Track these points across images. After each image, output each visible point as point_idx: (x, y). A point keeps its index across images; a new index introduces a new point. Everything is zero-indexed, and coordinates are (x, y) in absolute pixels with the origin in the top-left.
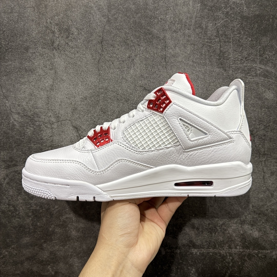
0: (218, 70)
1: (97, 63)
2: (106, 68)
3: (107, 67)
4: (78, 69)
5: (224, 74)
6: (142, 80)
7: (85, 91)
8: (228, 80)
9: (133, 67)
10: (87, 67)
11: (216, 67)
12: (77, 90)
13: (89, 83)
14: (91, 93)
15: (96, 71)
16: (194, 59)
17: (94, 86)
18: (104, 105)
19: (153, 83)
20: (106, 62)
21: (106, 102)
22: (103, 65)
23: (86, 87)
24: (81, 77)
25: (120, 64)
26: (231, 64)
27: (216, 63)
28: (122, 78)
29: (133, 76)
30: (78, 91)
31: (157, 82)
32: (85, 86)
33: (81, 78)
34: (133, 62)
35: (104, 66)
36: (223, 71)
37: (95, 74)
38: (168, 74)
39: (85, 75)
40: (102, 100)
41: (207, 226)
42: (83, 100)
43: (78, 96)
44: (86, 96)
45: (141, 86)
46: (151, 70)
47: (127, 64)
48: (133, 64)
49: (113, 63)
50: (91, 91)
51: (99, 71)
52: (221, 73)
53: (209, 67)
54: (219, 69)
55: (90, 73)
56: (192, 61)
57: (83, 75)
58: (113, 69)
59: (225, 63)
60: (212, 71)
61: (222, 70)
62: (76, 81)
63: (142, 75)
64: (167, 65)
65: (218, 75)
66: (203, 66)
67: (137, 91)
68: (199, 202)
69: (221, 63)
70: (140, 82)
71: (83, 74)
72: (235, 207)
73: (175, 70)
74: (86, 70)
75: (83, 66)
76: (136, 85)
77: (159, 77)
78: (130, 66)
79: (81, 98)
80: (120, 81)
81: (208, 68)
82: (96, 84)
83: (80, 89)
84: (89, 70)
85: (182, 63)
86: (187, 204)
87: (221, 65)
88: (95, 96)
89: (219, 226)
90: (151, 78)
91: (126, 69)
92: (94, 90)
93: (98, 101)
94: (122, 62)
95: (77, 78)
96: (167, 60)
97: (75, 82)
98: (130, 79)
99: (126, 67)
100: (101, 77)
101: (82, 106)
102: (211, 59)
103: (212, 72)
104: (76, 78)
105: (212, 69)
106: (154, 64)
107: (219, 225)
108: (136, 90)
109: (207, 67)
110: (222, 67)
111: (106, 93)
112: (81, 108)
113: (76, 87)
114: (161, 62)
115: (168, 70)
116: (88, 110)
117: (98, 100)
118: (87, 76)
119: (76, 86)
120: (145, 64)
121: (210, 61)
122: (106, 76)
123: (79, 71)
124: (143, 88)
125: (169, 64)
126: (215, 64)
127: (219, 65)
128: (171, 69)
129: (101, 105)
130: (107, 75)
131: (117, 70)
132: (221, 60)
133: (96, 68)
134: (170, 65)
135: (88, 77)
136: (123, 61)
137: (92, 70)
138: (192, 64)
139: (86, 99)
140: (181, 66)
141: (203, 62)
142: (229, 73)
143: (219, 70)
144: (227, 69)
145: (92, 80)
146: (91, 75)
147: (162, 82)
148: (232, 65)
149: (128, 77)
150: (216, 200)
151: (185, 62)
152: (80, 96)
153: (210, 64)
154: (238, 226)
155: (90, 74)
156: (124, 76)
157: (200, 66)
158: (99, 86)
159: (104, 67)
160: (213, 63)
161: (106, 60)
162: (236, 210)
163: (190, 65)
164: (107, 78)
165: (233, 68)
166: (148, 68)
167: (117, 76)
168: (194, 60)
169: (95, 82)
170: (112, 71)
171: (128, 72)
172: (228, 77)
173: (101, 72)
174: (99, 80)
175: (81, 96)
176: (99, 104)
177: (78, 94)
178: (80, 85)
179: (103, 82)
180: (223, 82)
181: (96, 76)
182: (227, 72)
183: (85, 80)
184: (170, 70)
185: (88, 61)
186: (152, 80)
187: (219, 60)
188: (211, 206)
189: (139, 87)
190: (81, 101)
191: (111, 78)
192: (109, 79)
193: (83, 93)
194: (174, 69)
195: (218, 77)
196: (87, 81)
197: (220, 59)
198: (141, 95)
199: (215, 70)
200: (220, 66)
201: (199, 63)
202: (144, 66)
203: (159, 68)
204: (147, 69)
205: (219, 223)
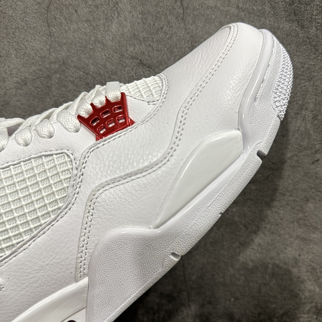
0: (287, 26)
1: (46, 12)
2: (64, 21)
3: (66, 20)
4: (9, 24)
5: (300, 35)
6: (134, 45)
7: (24, 68)
8: (307, 47)
9: (118, 18)
10: (26, 21)
11: (284, 19)
12: (9, 67)
13: (30, 52)
14: (34, 71)
15: (44, 28)
16: (240, 3)
17: (39, 57)
18: (60, 94)
19: (157, 50)
20: (62, 10)
21: (64, 89)
22: (57, 14)
23: (25, 60)
24: (15, 40)
25: (91, 12)
26: (315, 13)
27: (283, 10)
28: (96, 40)
29: (118, 37)
30: (11, 69)
31: (165, 49)
32: (22, 57)
33: (15, 42)
34: (117, 8)
35: (59, 16)
36: (297, 29)
37: (42, 33)
38: (188, 33)
39: (23, 36)
40: (57, 85)
41: (255, 317)
42: (19, 85)
43: (9, 79)
44: (25, 78)
45: (133, 58)
46: (154, 25)
47: (106, 12)
48: (116, 12)
49: (76, 11)
50: (34, 68)
51: (49, 27)
52: (295, 33)
53: (269, 20)
54: (290, 25)
55: (32, 32)
56: (235, 6)
57: (18, 37)
58: (77, 23)
59: (303, 12)
60: (276, 27)
61: (296, 27)
62: (6, 49)
63: (135, 35)
64: (185, 14)
65: (287, 36)
66: (258, 16)
67: (125, 67)
68: (243, 278)
69: (294, 12)
70: (132, 49)
71: (17, 34)
72: (308, 285)
73: (201, 25)
74: (24, 26)
75: (18, 18)
76: (123, 56)
77: (170, 38)
78: (112, 16)
79: (16, 83)
80: (91, 47)
81: (268, 22)
82: (45, 53)
83: (13, 64)
84: (29, 26)
85: (215, 10)
86: (222, 280)
87: (295, 16)
88: (43, 77)
89: (278, 318)
90: (153, 41)
91: (102, 22)
92: (40, 65)
93: (48, 87)
94: (95, 9)
95: (8, 44)
96: (185, 3)
97: (4, 51)
98: (110, 43)
99: (102, 18)
100: (53, 39)
101: (18, 98)
102: (275, 3)
103: (275, 30)
104: (6, 43)
105: (276, 24)
106: (159, 12)
107: (277, 315)
108: (122, 65)
109: (266, 19)
110: (296, 20)
111: (63, 71)
112: (17, 101)
113: (6, 60)
114: (173, 8)
115: (188, 23)
116: (30, 106)
117: (49, 85)
118: (26, 37)
119: (6, 58)
120: (141, 12)
121: (273, 8)
122: (64, 37)
123: (11, 28)
124: (138, 61)
125: (190, 13)
126: (283, 13)
127: (289, 15)
128: (194, 22)
129: (54, 96)
130: (65, 35)
131: (86, 24)
132: (295, 5)
133: (43, 22)
134: (192, 15)
135: (27, 41)
136: (97, 7)
137: (35, 25)
138: (236, 12)
139: (26, 84)
140: (213, 17)
141: (258, 9)
142: (309, 32)
143: (291, 27)
144: (306, 23)
145: (35, 45)
146: (34, 36)
147: (177, 48)
148: (316, 15)
149: (107, 38)
150: (273, 274)
151: (221, 8)
152: (15, 79)
153: (272, 12)
154: (311, 317)
155: (32, 34)
156: (99, 36)
157: (252, 17)
158: (51, 57)
159: (58, 20)
160: (278, 11)
161: (63, 4)
162: (309, 291)
163: (232, 15)
164: (64, 41)
165: (318, 23)
166: (146, 21)
167: (84, 37)
168: (240, 5)
169: (42, 49)
170: (75, 26)
171: (106, 28)
172: (308, 41)
173: (54, 30)
174: (49, 45)
175: (17, 77)
176: (51, 94)
177: (11, 74)
178: (13, 56)
179: (57, 49)
180: (297, 51)
181: (43, 38)
182: (305, 29)
183: (23, 46)
184: (191, 24)
185: (27, 8)
186: (155, 45)
187: (290, 5)
188: (264, 284)
189: (130, 59)
190: (17, 88)
191: (73, 41)
192: (70, 44)
193: (20, 72)
194: (200, 22)
195: (286, 41)
196: (26, 48)
197: (293, 4)
198: (133, 76)
199: (281, 26)
200: (293, 17)
201: (251, 11)
202: (140, 16)
203: (170, 21)
204: (144, 21)
205: (278, 313)
